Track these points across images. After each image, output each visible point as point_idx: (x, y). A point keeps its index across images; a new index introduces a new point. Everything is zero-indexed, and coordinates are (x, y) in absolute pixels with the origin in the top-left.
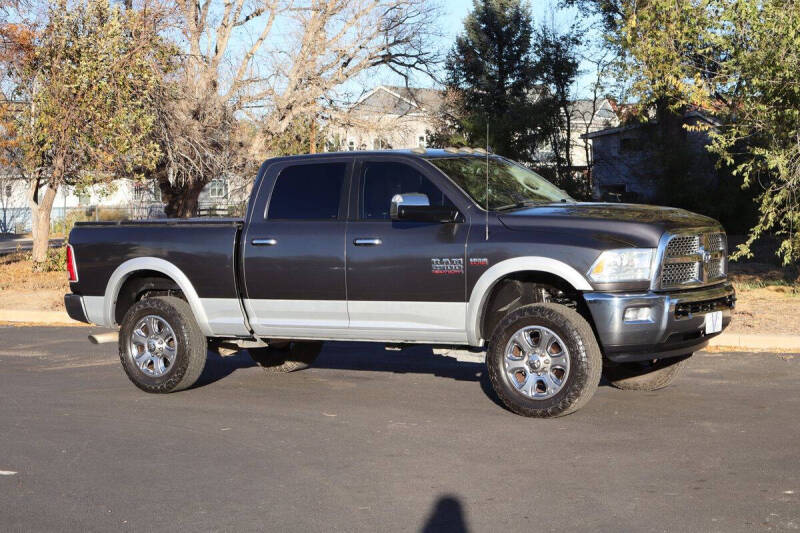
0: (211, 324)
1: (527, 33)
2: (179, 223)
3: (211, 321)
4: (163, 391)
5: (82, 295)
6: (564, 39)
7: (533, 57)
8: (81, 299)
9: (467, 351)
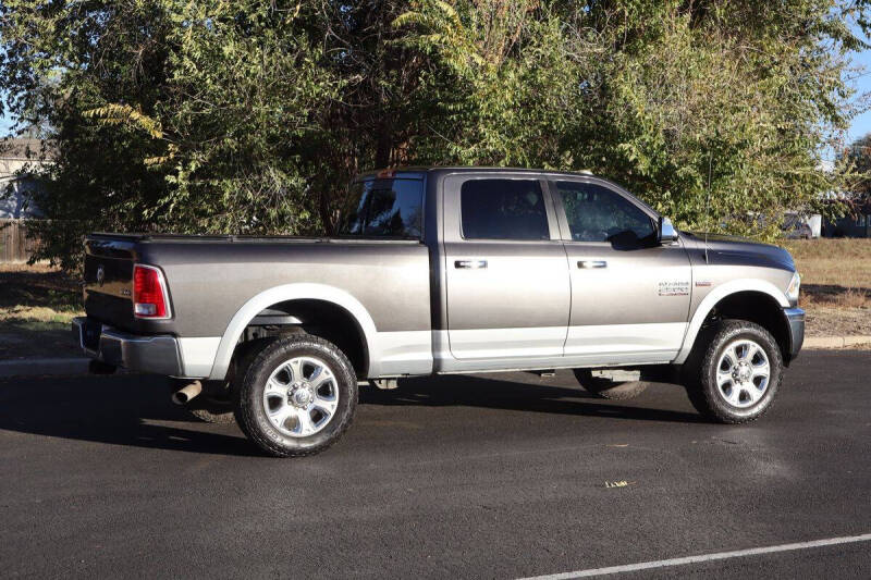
9: (622, 371)
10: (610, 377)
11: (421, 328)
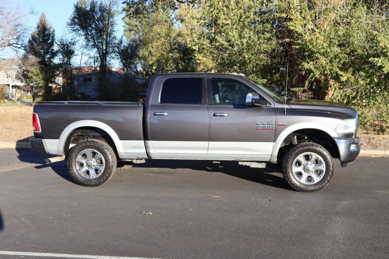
0: (125, 153)
1: (53, 40)
2: (105, 103)
3: (125, 151)
4: (96, 185)
5: (43, 138)
6: (70, 43)
7: (56, 48)
8: (43, 140)
9: (256, 163)
10: (249, 165)
11: (137, 138)
